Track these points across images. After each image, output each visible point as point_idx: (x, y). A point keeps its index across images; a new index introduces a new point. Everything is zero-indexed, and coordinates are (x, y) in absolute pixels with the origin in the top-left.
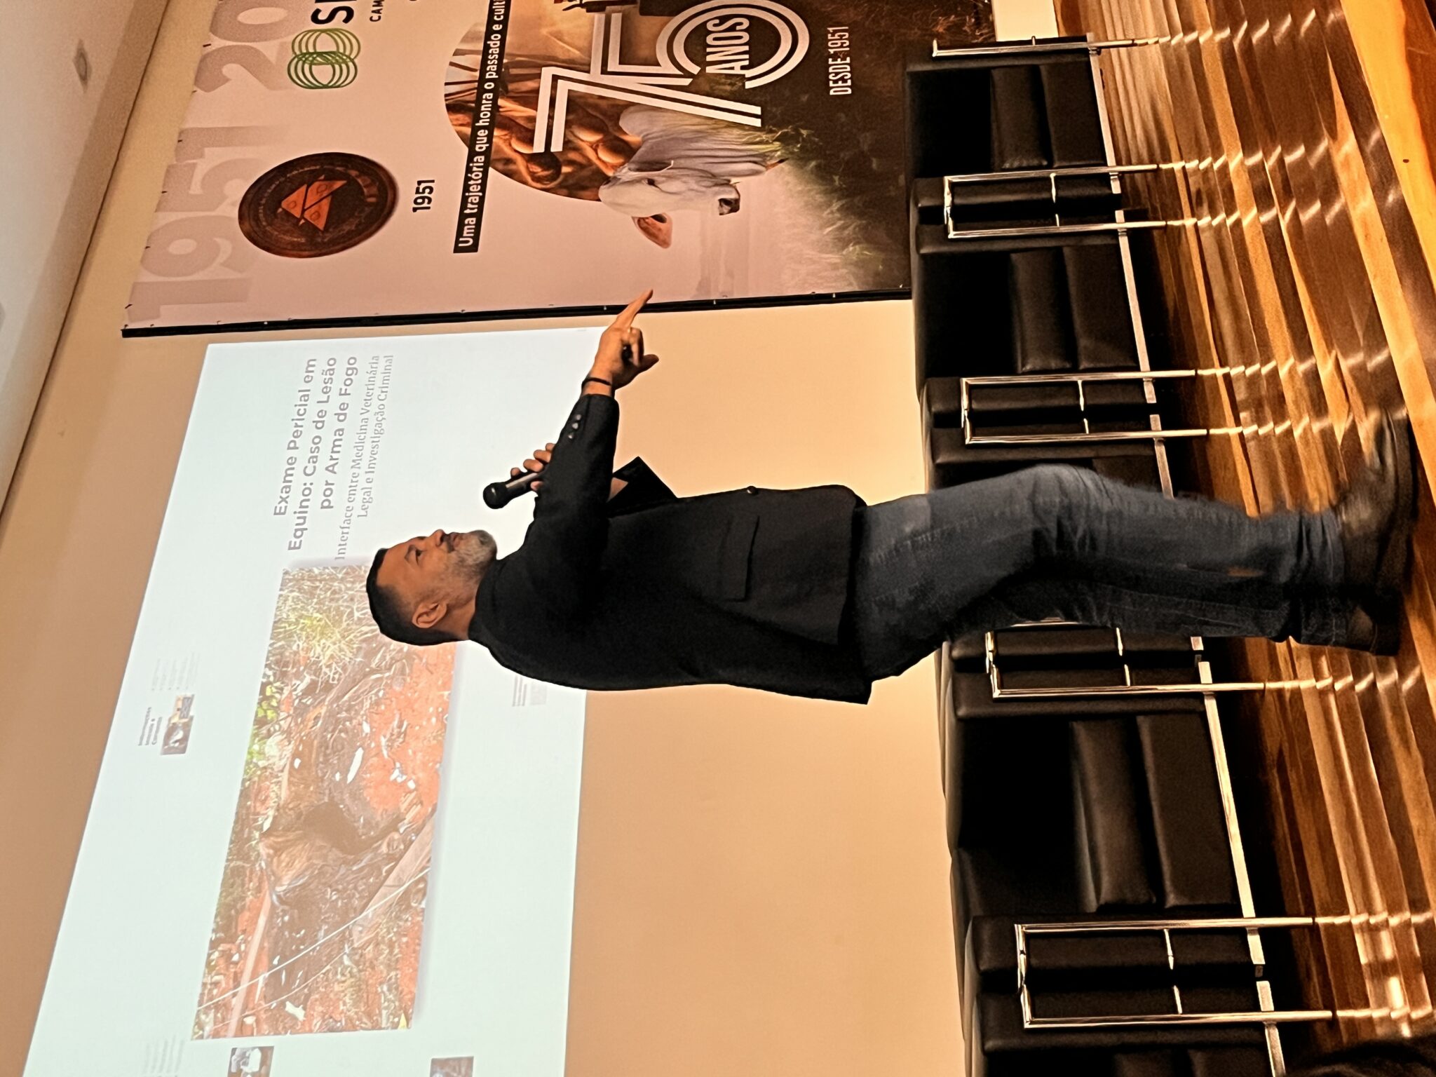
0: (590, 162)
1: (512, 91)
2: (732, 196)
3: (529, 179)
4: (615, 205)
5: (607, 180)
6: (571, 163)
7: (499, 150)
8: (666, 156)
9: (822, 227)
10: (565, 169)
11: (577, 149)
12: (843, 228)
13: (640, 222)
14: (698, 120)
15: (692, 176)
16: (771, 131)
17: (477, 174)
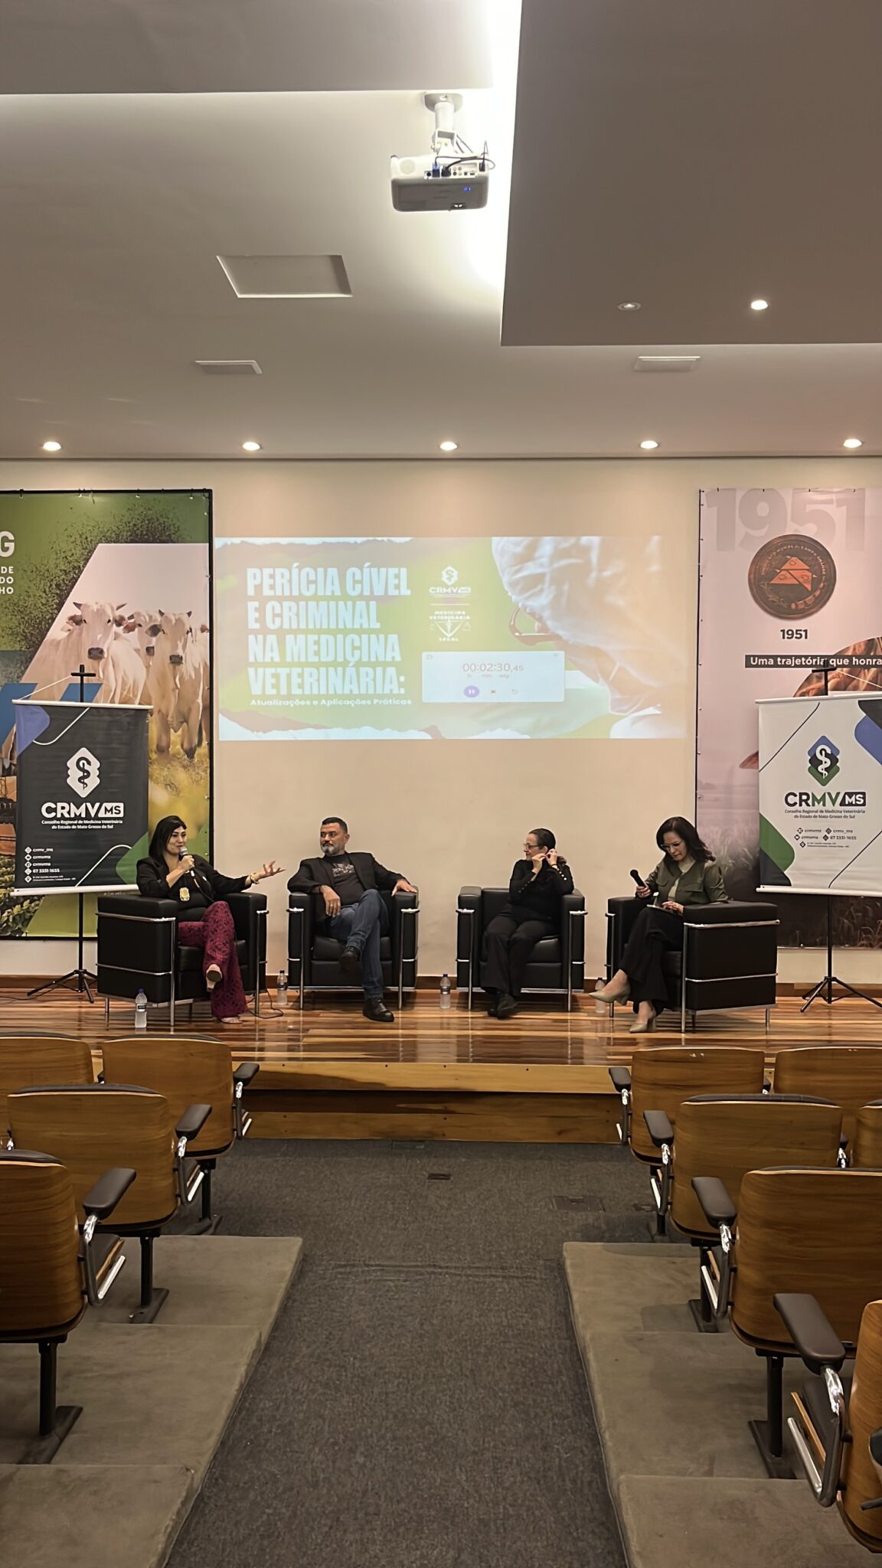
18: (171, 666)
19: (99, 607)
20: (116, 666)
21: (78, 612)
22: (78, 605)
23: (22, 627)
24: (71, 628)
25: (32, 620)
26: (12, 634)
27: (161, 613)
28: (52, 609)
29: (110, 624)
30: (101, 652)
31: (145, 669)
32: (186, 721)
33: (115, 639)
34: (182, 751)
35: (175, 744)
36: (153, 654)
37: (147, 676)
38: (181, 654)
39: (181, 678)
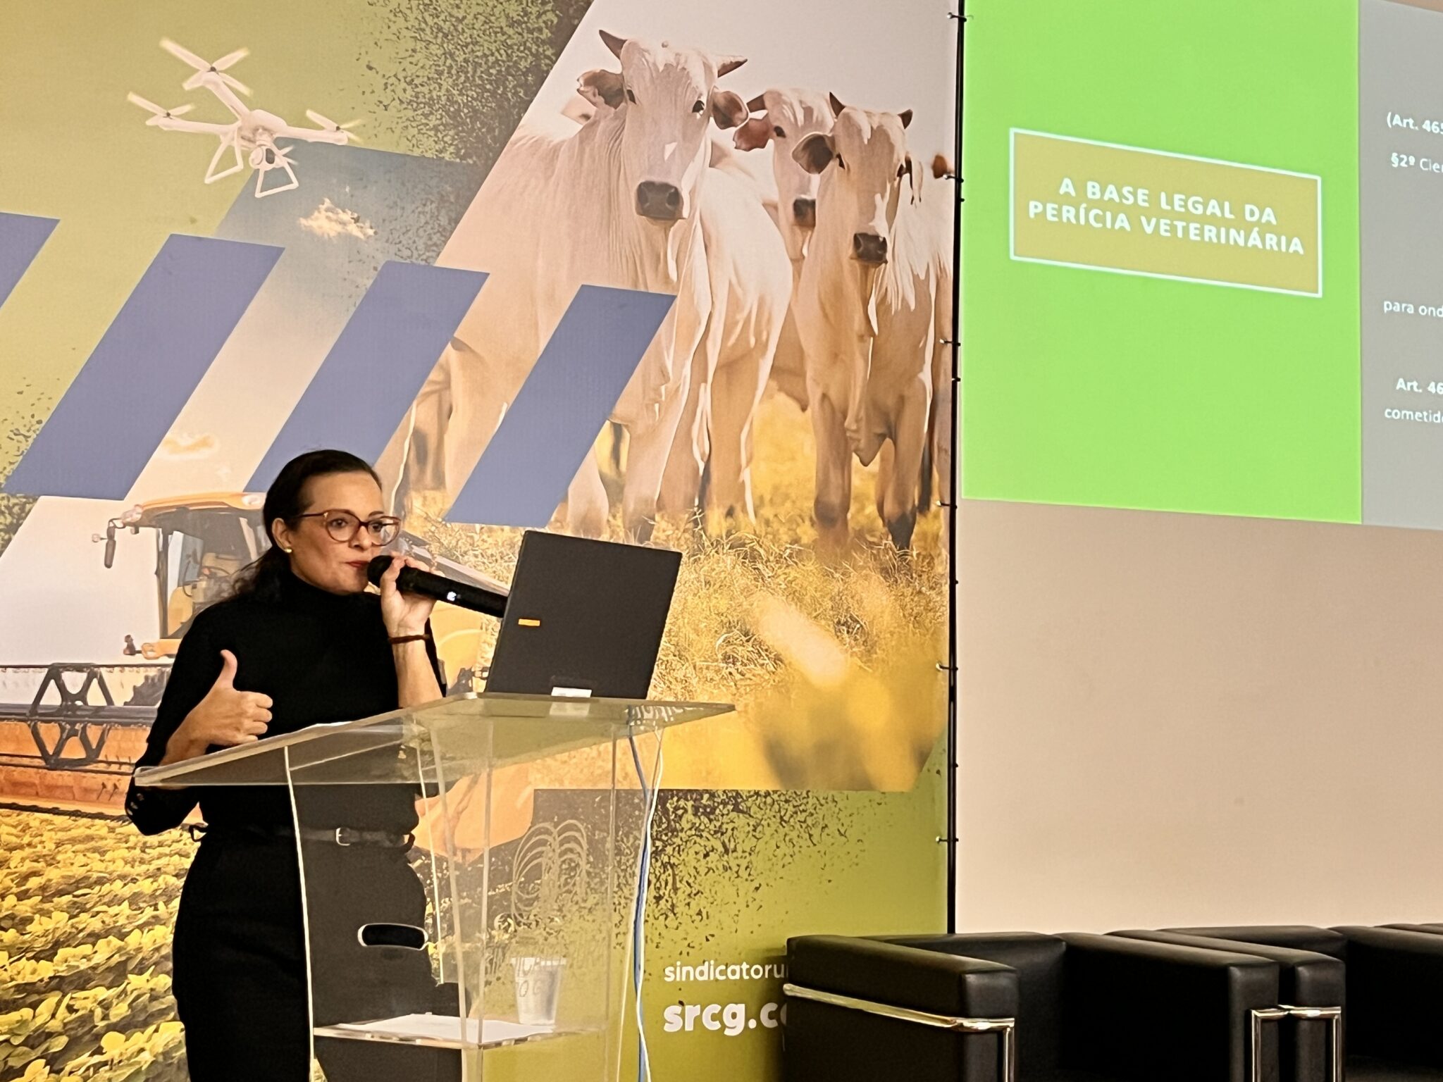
18: (857, 264)
19: (672, 60)
20: (713, 249)
21: (613, 65)
22: (614, 44)
23: (446, 83)
24: (592, 110)
25: (477, 65)
26: (413, 103)
27: (837, 106)
28: (536, 41)
29: (698, 115)
30: (675, 197)
31: (789, 267)
32: (891, 432)
33: (711, 166)
34: (880, 522)
35: (862, 499)
36: (814, 225)
37: (796, 288)
38: (883, 232)
39: (882, 303)
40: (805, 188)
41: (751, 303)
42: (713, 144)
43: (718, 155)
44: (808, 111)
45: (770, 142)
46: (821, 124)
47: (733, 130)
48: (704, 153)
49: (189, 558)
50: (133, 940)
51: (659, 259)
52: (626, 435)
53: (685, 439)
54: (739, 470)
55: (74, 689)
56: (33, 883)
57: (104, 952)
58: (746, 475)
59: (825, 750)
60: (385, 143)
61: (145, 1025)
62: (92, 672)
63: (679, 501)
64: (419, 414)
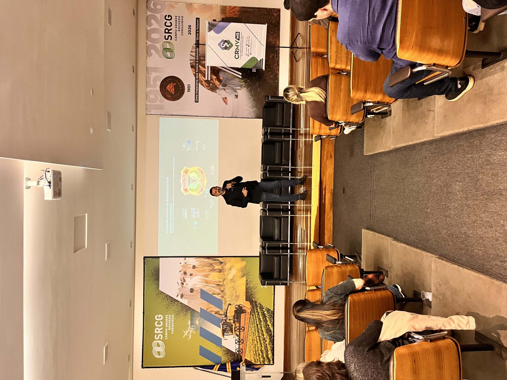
0: (215, 84)
1: (201, 63)
2: (237, 94)
3: (205, 86)
4: (219, 94)
5: (217, 88)
6: (212, 83)
7: (200, 79)
8: (227, 83)
9: (250, 103)
10: (211, 85)
11: (213, 80)
12: (253, 104)
13: (223, 98)
14: (232, 75)
15: (231, 89)
16: (243, 80)
17: (197, 84)
18: (196, 269)
19: (178, 290)
20: (196, 285)
21: (180, 296)
22: (177, 296)
23: (183, 312)
25: (182, 309)
26: (186, 315)
27: (180, 271)
29: (183, 287)
32: (212, 264)
33: (187, 285)
34: (220, 265)
35: (218, 267)
36: (192, 274)
37: (198, 275)
38: (192, 266)
39: (199, 266)
40: (189, 275)
41: (200, 280)
42: (186, 285)
43: (187, 284)
44: (181, 275)
45: (185, 279)
46: (182, 273)
47: (184, 283)
48: (186, 286)
49: (226, 333)
50: (257, 336)
51: (197, 290)
52: (214, 293)
53: (214, 287)
54: (216, 281)
55: (237, 342)
56: (252, 344)
57: (258, 338)
58: (217, 280)
59: (242, 271)
60: (190, 318)
61: (264, 334)
62: (236, 340)
63: (219, 287)
64: (213, 313)
